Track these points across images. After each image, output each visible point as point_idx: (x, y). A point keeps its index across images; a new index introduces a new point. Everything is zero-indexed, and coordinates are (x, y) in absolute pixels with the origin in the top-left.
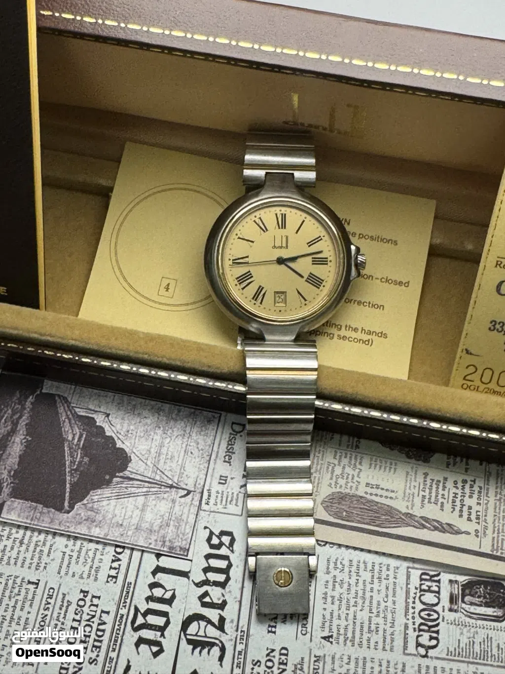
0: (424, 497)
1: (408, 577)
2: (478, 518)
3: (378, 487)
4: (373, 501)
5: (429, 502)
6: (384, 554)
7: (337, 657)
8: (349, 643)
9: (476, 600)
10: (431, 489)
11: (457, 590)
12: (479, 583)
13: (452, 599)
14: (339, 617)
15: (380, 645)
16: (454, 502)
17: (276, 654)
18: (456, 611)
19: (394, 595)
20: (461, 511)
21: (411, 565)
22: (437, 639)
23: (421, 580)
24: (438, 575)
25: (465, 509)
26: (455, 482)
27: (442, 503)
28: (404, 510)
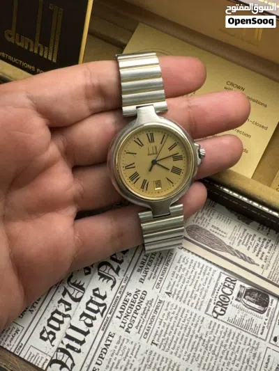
0: (241, 241)
1: (220, 277)
2: (266, 259)
3: (218, 229)
4: (213, 235)
5: (243, 244)
6: (211, 262)
7: (170, 304)
8: (178, 299)
9: (251, 299)
10: (245, 238)
11: (243, 291)
12: (255, 291)
13: (239, 295)
14: (178, 285)
15: (194, 305)
16: (256, 247)
17: (141, 293)
18: (239, 301)
19: (209, 284)
20: (258, 253)
21: (223, 271)
22: (225, 311)
23: (226, 280)
24: (236, 281)
25: (261, 253)
26: (260, 239)
27: (249, 247)
28: (228, 244)
